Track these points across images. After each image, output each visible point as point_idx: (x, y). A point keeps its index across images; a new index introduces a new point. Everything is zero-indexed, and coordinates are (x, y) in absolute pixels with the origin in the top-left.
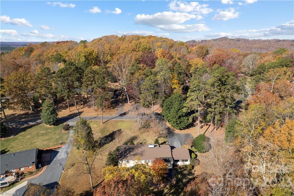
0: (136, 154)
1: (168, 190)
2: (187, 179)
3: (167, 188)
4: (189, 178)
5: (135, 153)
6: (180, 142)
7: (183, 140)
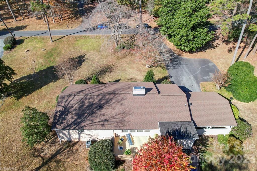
6: (193, 76)
7: (199, 71)
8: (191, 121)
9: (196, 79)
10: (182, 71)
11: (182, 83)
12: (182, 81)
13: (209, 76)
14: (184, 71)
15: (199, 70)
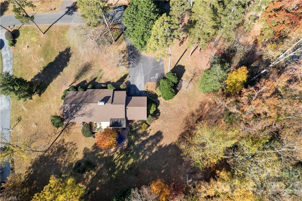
0: (84, 114)
1: (118, 156)
2: (139, 141)
3: (117, 153)
4: (141, 140)
5: (83, 112)
6: (145, 76)
7: (150, 72)
8: (124, 118)
9: (145, 80)
10: (139, 70)
11: (135, 82)
12: (136, 81)
13: (155, 77)
14: (140, 71)
15: (150, 70)
